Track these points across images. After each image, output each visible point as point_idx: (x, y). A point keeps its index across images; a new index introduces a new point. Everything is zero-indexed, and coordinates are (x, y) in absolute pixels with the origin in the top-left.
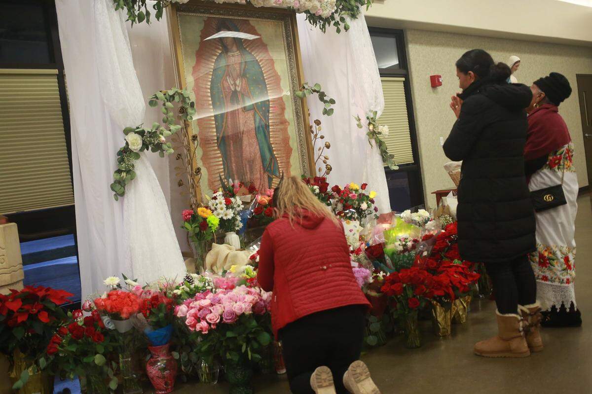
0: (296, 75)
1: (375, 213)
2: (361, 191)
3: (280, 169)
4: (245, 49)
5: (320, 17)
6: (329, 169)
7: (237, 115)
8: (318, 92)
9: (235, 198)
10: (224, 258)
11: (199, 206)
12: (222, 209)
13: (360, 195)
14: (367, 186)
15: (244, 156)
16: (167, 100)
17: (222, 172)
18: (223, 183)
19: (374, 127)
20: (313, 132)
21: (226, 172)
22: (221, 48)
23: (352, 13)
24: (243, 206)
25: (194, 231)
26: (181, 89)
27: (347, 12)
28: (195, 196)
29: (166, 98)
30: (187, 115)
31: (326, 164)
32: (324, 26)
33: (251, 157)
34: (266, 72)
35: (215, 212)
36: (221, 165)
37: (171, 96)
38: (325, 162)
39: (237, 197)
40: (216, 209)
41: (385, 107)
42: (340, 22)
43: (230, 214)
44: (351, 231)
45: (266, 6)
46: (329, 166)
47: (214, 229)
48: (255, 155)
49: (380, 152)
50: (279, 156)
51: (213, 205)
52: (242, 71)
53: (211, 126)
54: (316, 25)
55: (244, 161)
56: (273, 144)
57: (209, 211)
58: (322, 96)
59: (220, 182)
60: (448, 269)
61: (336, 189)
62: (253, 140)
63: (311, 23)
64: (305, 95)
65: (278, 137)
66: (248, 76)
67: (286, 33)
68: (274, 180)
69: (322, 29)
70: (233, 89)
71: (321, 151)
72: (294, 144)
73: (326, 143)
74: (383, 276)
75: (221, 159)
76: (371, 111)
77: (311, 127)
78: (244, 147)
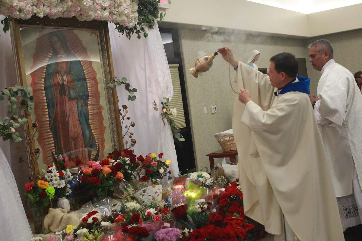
0: (108, 71)
1: (169, 175)
2: (158, 159)
3: (97, 144)
4: (70, 52)
5: (127, 28)
6: (134, 142)
7: (65, 104)
8: (124, 83)
9: (65, 170)
10: (59, 221)
11: (37, 178)
12: (56, 180)
13: (158, 161)
14: (163, 155)
15: (70, 135)
16: (12, 95)
17: (53, 149)
18: (54, 158)
19: (167, 110)
20: (121, 115)
21: (57, 148)
22: (52, 51)
23: (149, 24)
24: (72, 177)
25: (35, 200)
26: (22, 85)
27: (146, 24)
28: (34, 170)
29: (11, 94)
30: (28, 106)
31: (131, 139)
32: (129, 34)
33: (75, 136)
34: (86, 69)
35: (51, 183)
36: (52, 143)
37: (15, 92)
38: (130, 137)
39: (67, 170)
40: (51, 180)
41: (174, 94)
42: (140, 31)
43: (63, 184)
44: (156, 193)
45: (87, 20)
46: (134, 140)
47: (51, 197)
48: (78, 134)
49: (170, 128)
50: (96, 133)
51: (49, 177)
52: (68, 70)
53: (44, 113)
54: (123, 33)
55: (70, 139)
56: (91, 124)
57: (46, 183)
58: (127, 86)
59: (52, 157)
60: (231, 221)
61: (141, 158)
62: (77, 122)
63: (119, 31)
64: (115, 86)
65: (95, 119)
66: (72, 73)
67: (101, 39)
68: (92, 152)
69: (128, 36)
70: (61, 84)
71: (127, 129)
72: (106, 123)
73: (131, 122)
74: (189, 232)
75: (52, 139)
76: (164, 98)
77: (120, 110)
78: (70, 128)
